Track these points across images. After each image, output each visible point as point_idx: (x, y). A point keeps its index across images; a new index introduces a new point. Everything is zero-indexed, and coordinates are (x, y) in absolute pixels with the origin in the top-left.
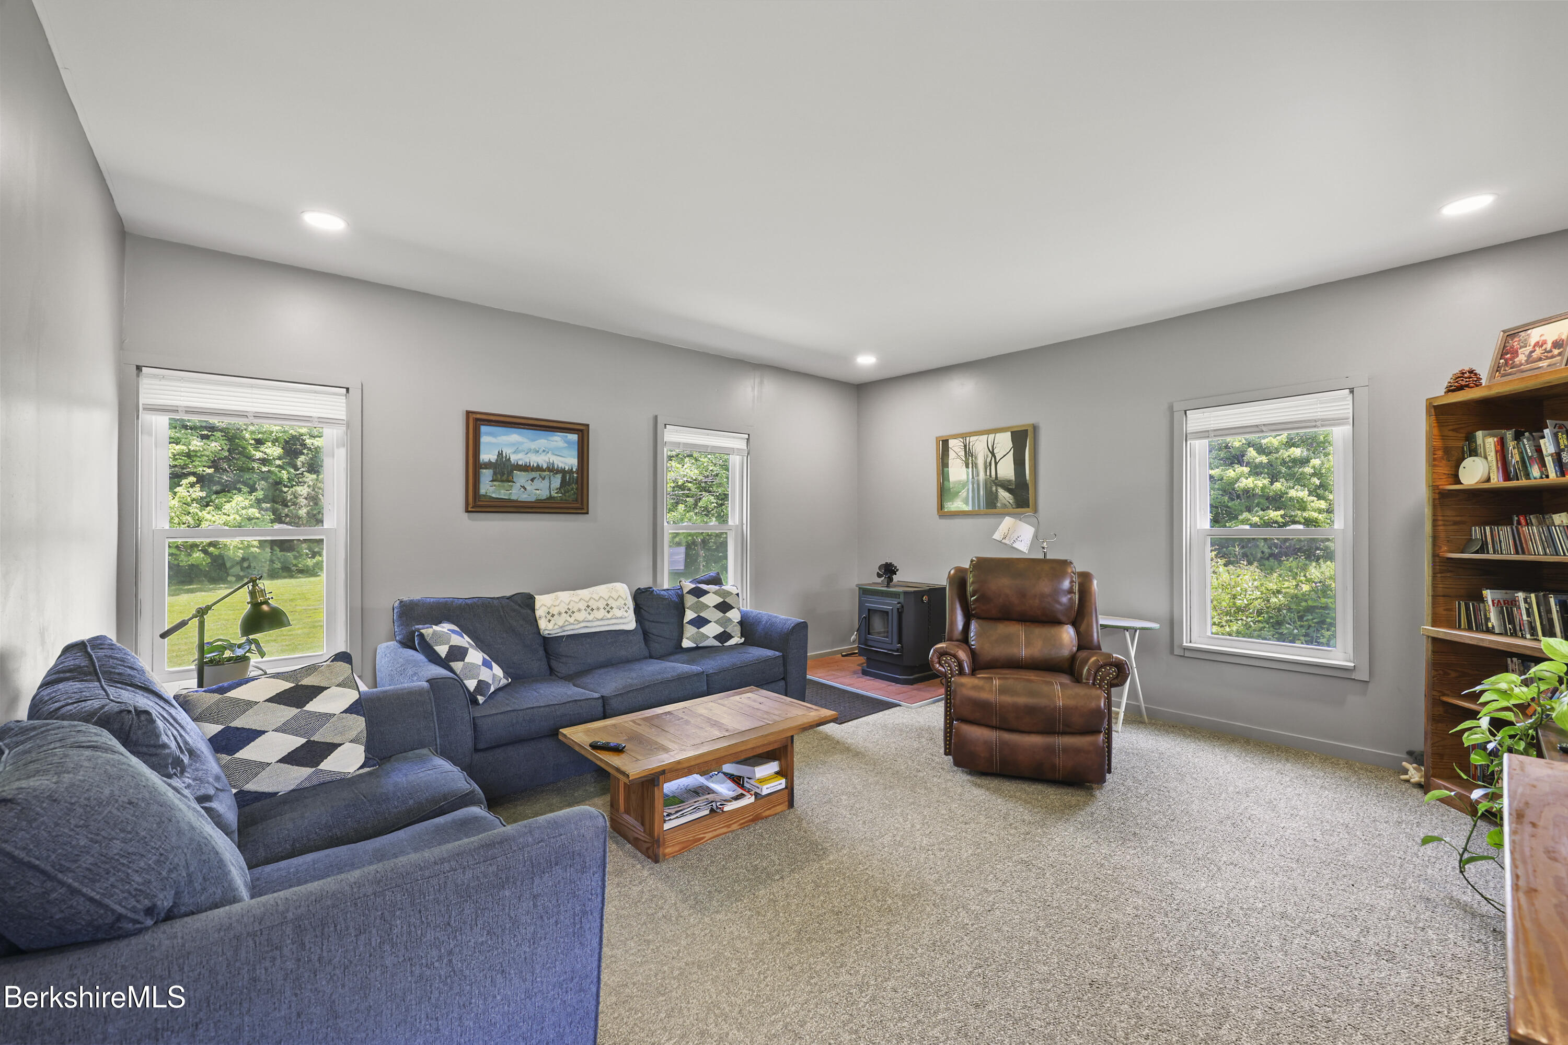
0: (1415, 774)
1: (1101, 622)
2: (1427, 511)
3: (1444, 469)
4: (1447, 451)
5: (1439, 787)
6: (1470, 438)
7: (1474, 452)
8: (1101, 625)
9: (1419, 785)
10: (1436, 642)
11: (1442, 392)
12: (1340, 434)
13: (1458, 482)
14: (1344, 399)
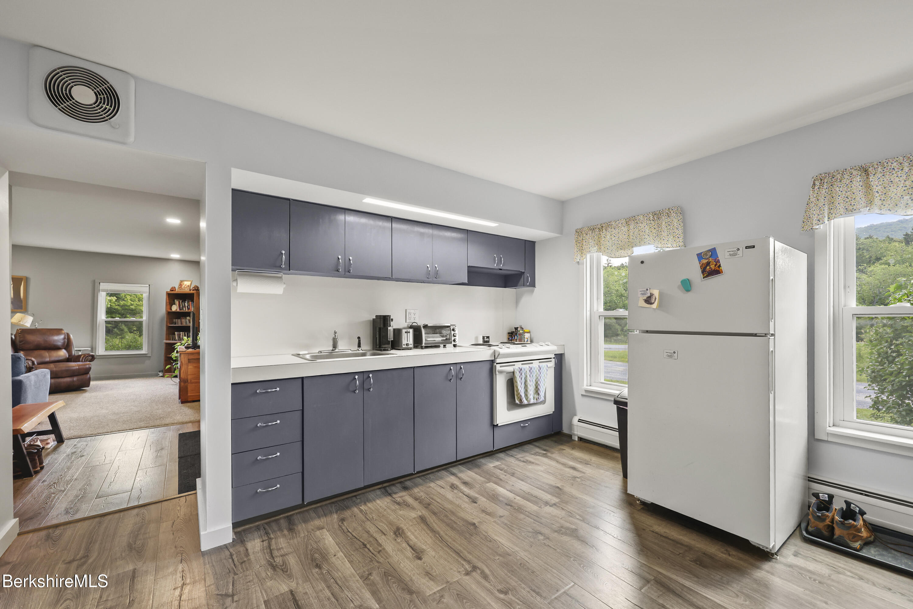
0: (161, 374)
1: (75, 349)
2: (166, 316)
3: (169, 307)
4: (170, 303)
5: (166, 375)
6: (174, 301)
7: (174, 304)
8: (76, 350)
9: (162, 376)
10: (166, 344)
11: (169, 291)
12: (145, 296)
13: (172, 310)
14: (147, 287)
